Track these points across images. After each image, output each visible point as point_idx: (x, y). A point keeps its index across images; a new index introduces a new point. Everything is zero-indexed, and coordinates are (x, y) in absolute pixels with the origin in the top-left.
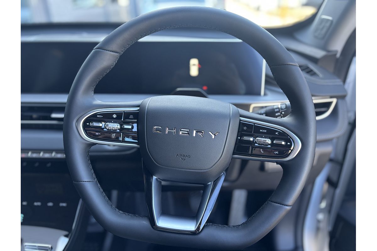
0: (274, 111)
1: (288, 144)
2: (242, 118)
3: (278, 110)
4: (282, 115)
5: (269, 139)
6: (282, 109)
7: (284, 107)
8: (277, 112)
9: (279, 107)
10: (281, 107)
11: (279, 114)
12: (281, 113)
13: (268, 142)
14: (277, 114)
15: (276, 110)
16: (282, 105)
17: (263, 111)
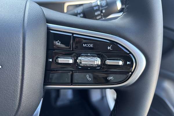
0: (93, 9)
1: (128, 63)
2: (51, 26)
3: (97, 8)
4: (102, 14)
5: (99, 57)
6: (102, 6)
7: (105, 4)
8: (97, 10)
9: (99, 3)
10: (101, 4)
11: (99, 13)
12: (102, 12)
13: (98, 63)
14: (96, 14)
15: (95, 8)
16: (101, 2)
17: (79, 10)
